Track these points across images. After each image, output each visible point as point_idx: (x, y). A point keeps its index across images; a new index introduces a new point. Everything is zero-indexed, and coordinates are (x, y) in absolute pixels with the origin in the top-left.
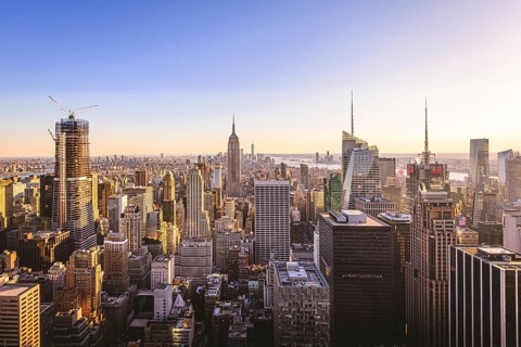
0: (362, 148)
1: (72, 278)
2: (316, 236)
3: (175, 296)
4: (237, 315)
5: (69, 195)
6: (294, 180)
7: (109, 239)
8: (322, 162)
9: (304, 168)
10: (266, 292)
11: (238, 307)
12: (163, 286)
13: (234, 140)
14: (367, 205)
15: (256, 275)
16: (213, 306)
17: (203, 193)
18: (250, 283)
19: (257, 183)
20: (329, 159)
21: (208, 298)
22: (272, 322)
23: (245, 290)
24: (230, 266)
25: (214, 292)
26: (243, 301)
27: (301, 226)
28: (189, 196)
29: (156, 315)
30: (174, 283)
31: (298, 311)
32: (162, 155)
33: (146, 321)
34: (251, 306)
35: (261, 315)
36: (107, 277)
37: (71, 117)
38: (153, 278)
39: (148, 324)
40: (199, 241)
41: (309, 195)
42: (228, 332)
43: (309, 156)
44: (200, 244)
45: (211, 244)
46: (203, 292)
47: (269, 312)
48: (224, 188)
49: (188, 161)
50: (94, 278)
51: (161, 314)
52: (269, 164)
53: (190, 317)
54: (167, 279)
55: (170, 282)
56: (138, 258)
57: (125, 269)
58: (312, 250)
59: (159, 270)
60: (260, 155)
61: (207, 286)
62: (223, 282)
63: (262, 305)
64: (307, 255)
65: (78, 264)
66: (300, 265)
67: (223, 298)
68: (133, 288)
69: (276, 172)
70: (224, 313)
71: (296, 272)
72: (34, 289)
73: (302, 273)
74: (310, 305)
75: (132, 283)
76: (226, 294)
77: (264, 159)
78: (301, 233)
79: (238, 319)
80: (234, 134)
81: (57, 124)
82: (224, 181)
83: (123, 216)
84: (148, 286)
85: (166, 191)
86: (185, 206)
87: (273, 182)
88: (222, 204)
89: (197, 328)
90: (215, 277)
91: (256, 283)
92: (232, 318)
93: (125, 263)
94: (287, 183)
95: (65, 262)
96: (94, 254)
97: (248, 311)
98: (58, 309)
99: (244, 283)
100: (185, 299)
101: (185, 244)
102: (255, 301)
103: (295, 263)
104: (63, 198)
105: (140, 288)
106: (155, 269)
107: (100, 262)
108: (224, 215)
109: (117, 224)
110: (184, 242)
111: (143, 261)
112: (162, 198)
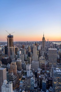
1: (11, 67)
7: (18, 60)
11: (44, 76)
12: (29, 70)
13: (44, 38)
15: (48, 70)
16: (39, 75)
17: (37, 51)
18: (47, 71)
19: (49, 49)
22: (52, 80)
23: (46, 73)
24: (43, 67)
25: (39, 72)
27: (60, 59)
30: (31, 70)
32: (27, 42)
34: (47, 76)
35: (49, 78)
37: (10, 35)
39: (26, 77)
40: (36, 61)
42: (42, 81)
45: (38, 62)
46: (37, 72)
47: (51, 78)
48: (41, 49)
52: (52, 44)
53: (34, 77)
56: (23, 64)
61: (38, 71)
62: (41, 70)
63: (50, 76)
64: (60, 66)
69: (54, 46)
70: (41, 77)
72: (5, 69)
75: (22, 69)
76: (42, 73)
77: (51, 42)
79: (44, 79)
82: (41, 48)
83: (20, 55)
84: (26, 70)
86: (33, 53)
88: (41, 53)
89: (36, 79)
90: (39, 69)
91: (48, 71)
92: (43, 78)
93: (21, 65)
94: (57, 49)
95: (10, 63)
96: (15, 63)
97: (46, 77)
98: (9, 72)
99: (46, 71)
100: (33, 73)
101: (33, 62)
102: (48, 75)
103: (58, 69)
104: (9, 51)
105: (24, 70)
106: (27, 66)
107: (16, 64)
108: (41, 56)
109: (19, 56)
110: (33, 61)
111: (24, 64)
112: (28, 51)
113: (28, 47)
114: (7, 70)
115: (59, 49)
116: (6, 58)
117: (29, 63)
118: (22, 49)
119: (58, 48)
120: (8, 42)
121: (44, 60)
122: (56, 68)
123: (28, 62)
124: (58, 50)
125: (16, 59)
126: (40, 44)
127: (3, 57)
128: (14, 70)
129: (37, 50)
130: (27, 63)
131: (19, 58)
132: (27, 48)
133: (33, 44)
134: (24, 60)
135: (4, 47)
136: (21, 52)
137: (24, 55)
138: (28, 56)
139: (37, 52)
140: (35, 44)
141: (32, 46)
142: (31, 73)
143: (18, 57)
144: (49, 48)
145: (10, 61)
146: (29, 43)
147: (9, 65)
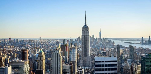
6: (126, 56)
8: (145, 44)
9: (132, 49)
17: (61, 65)
28: (52, 66)
43: (137, 40)
49: (58, 43)
52: (110, 45)
60: (105, 39)
80: (85, 25)
87: (106, 59)
88: (76, 71)
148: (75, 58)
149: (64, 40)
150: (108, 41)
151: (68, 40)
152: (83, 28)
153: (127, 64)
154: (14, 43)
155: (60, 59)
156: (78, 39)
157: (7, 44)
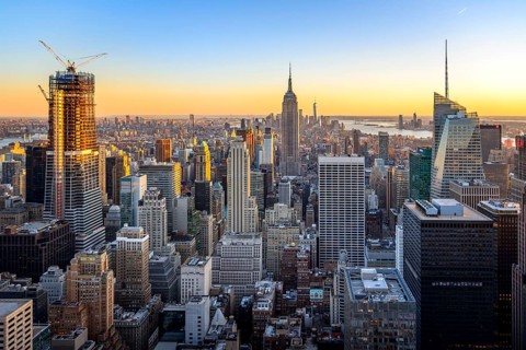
0: (460, 115)
1: (74, 289)
2: (399, 231)
3: (213, 311)
4: (294, 335)
5: (67, 174)
7: (125, 235)
8: (407, 128)
9: (383, 138)
10: (334, 304)
11: (297, 324)
12: (198, 298)
13: (290, 99)
14: (465, 190)
15: (318, 282)
16: (264, 323)
17: (249, 172)
18: (313, 292)
19: (322, 160)
20: (416, 123)
21: (258, 313)
22: (341, 344)
23: (305, 302)
24: (286, 271)
25: (265, 306)
26: (302, 316)
27: (380, 215)
28: (230, 176)
29: (187, 336)
30: (212, 294)
31: (376, 332)
32: (192, 116)
33: (175, 344)
34: (313, 324)
35: (327, 335)
36: (121, 285)
37: (71, 69)
38: (183, 286)
39: (178, 349)
40: (245, 237)
41: (390, 174)
43: (390, 119)
44: (245, 242)
45: (260, 241)
46: (250, 305)
47: (337, 331)
48: (277, 163)
49: (227, 125)
50: (104, 289)
51: (195, 336)
52: (336, 130)
53: (234, 339)
54: (202, 289)
55: (206, 293)
56: (162, 260)
57: (145, 275)
58: (393, 248)
59: (191, 277)
60: (325, 118)
61: (256, 297)
62: (277, 292)
63: (327, 322)
64: (382, 254)
65: (83, 270)
66: (379, 272)
67: (277, 313)
68: (156, 300)
69: (347, 142)
70: (279, 333)
71: (373, 281)
72: (25, 306)
73: (381, 283)
74: (392, 325)
75: (154, 292)
76: (281, 308)
78: (378, 224)
79: (297, 341)
80: (290, 91)
81: (51, 78)
82: (277, 153)
83: (141, 203)
84: (177, 299)
85: (198, 168)
86: (225, 189)
88: (274, 185)
90: (266, 286)
91: (320, 292)
92: (289, 339)
93: (145, 267)
94: (362, 160)
95: (64, 265)
96: (104, 257)
97: (309, 329)
98: (55, 330)
99: (304, 292)
100: (226, 314)
101: (226, 241)
102: (318, 316)
103: (372, 270)
104: (60, 179)
105: (164, 300)
106: (187, 274)
107: (113, 266)
108: (278, 201)
109: (133, 213)
110: (224, 237)
111: (169, 264)
112: (193, 178)
113: (199, 151)
114: (40, 316)
115: (374, 156)
116: (35, 228)
117: (202, 251)
118: (155, 163)
119: (371, 152)
120: (51, 121)
121: (295, 224)
122: (362, 265)
123: (193, 243)
124: (369, 162)
125: (111, 234)
126: (268, 130)
127: (12, 221)
128: (90, 309)
129: (254, 166)
130: (184, 255)
131: (132, 224)
132: (191, 156)
133: (230, 131)
134: (170, 233)
135: (21, 151)
136: (149, 185)
137: (168, 203)
138: (197, 208)
139: (253, 177)
140: (238, 132)
141: (218, 143)
142: (211, 317)
143: (124, 219)
144: (323, 152)
145: (63, 248)
146: (201, 128)
147: (55, 279)
148: (267, 157)
149: (243, 121)
150: (331, 123)
151: (248, 121)
152: (286, 97)
153: (377, 169)
154: (137, 124)
155: (246, 161)
156: (268, 118)
157: (121, 127)
